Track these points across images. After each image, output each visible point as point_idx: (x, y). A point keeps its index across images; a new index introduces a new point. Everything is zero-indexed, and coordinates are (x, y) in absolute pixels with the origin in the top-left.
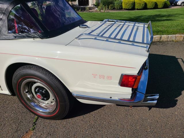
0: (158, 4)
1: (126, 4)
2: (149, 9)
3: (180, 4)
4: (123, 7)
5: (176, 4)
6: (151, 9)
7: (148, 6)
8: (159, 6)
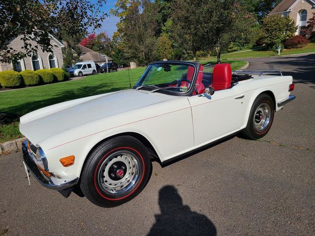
0: (57, 75)
1: (8, 79)
2: (47, 83)
3: (77, 74)
4: (2, 85)
5: (73, 74)
6: (50, 83)
7: (45, 79)
8: (58, 78)
